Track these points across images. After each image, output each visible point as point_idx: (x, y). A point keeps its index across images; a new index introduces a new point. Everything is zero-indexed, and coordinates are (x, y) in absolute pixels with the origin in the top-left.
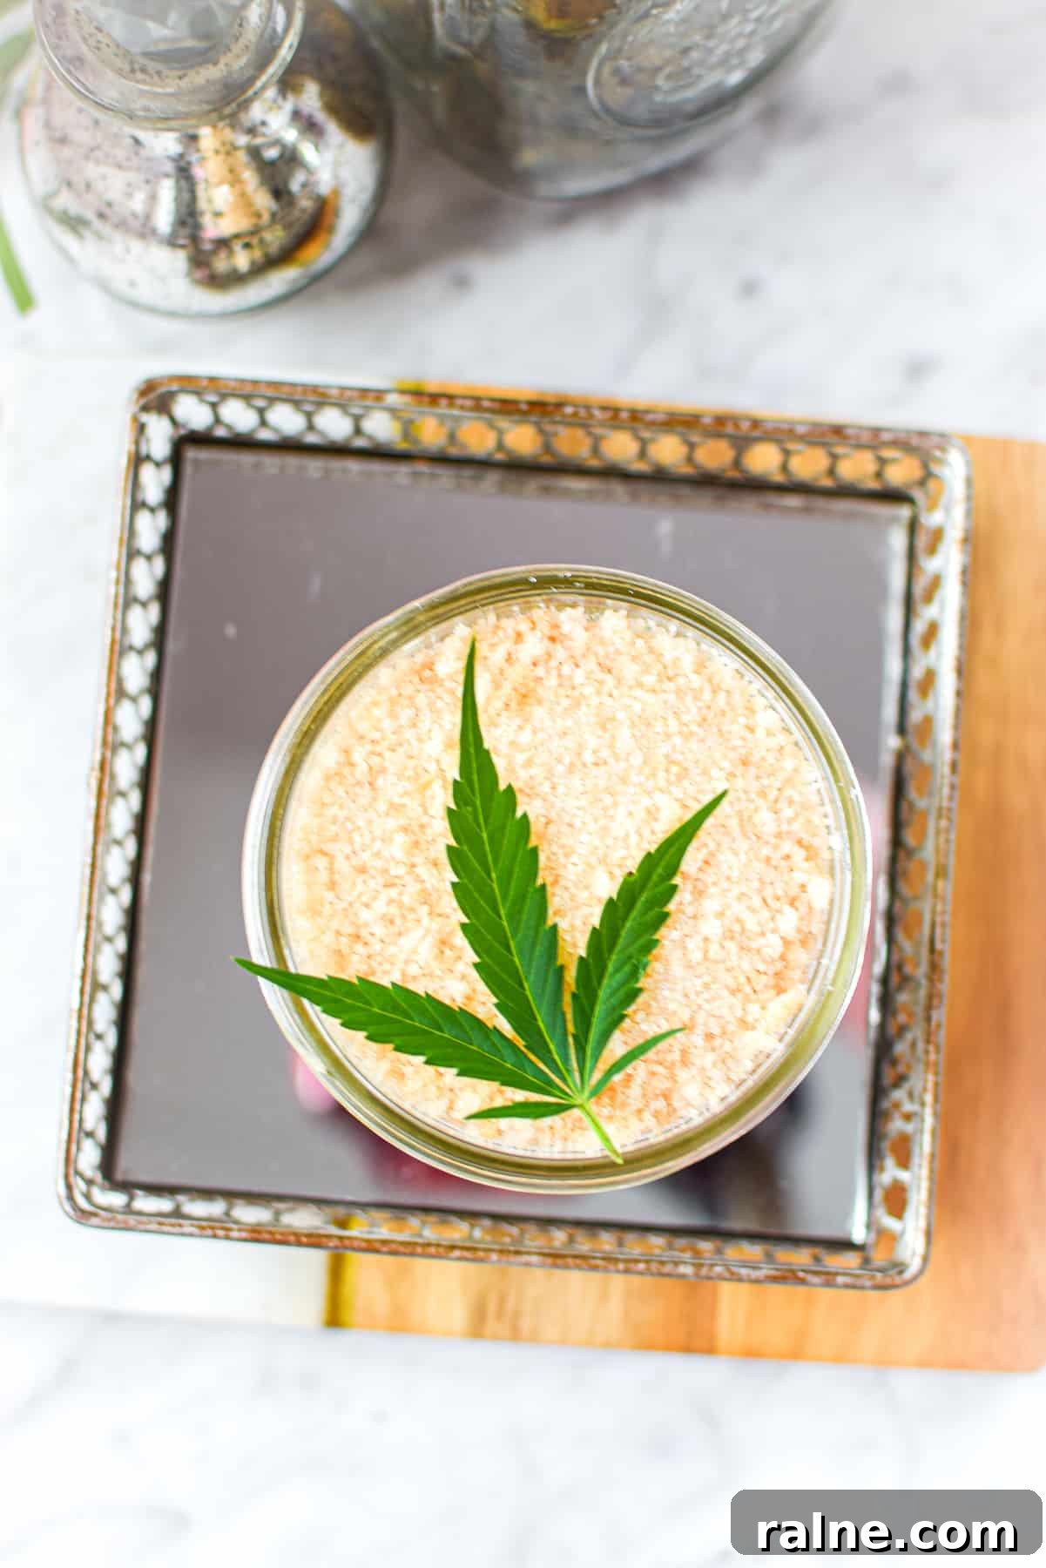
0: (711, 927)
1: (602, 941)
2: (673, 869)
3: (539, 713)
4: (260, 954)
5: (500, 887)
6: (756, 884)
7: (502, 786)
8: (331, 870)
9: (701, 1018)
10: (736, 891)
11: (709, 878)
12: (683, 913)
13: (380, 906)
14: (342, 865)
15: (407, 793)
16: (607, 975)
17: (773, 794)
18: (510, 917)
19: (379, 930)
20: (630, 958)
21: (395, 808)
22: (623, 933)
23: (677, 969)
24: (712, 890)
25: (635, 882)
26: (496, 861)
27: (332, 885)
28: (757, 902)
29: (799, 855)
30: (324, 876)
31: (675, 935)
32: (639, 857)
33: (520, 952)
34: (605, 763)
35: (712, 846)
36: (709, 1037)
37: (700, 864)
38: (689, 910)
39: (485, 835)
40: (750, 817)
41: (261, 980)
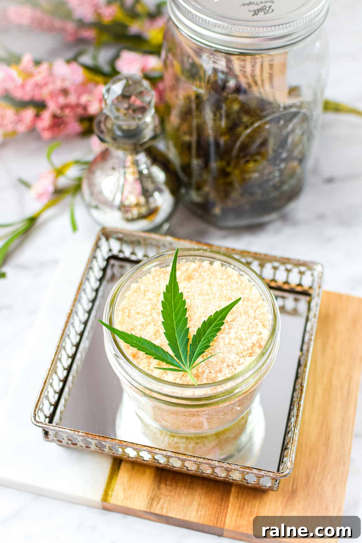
0: (232, 335)
1: (201, 332)
2: (224, 318)
3: (193, 282)
4: (105, 320)
5: (175, 316)
6: (247, 327)
7: (180, 292)
8: (129, 313)
9: (226, 359)
10: (240, 328)
11: (234, 323)
12: (225, 331)
13: (141, 321)
14: (132, 312)
15: (154, 296)
16: (201, 342)
17: (255, 308)
18: (176, 324)
19: (139, 327)
20: (208, 338)
21: (150, 300)
22: (207, 332)
23: (221, 345)
24: (234, 326)
25: (212, 318)
26: (175, 310)
27: (129, 317)
28: (246, 332)
29: (260, 325)
30: (127, 314)
31: (222, 336)
32: (214, 312)
33: (177, 334)
34: (209, 294)
35: (236, 316)
36: (228, 366)
37: (231, 319)
38: (227, 331)
39: (173, 303)
40: (247, 312)
41: (104, 327)
